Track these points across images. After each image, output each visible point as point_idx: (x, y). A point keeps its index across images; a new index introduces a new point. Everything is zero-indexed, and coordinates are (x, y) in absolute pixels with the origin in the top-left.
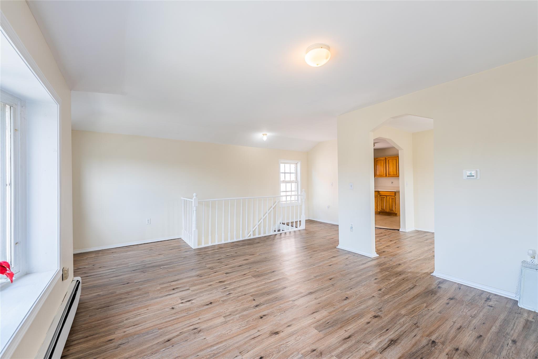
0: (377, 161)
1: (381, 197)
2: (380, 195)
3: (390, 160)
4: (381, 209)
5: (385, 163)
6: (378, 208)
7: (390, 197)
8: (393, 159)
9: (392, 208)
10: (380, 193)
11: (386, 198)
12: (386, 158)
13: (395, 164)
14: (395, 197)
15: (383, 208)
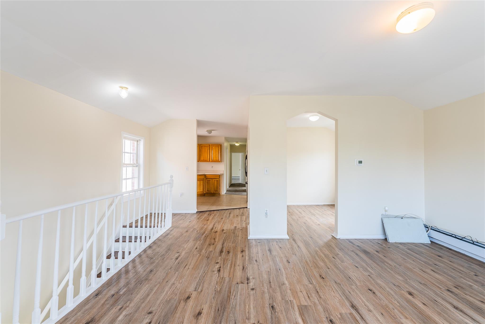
0: (201, 147)
1: (207, 180)
2: (207, 179)
3: (213, 147)
4: (207, 191)
5: (209, 149)
6: (204, 191)
7: (215, 179)
8: (216, 146)
9: (217, 189)
10: (206, 176)
11: (211, 180)
12: (210, 145)
13: (217, 151)
14: (219, 180)
15: (209, 190)
